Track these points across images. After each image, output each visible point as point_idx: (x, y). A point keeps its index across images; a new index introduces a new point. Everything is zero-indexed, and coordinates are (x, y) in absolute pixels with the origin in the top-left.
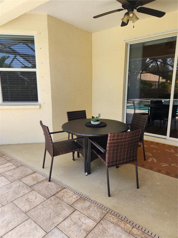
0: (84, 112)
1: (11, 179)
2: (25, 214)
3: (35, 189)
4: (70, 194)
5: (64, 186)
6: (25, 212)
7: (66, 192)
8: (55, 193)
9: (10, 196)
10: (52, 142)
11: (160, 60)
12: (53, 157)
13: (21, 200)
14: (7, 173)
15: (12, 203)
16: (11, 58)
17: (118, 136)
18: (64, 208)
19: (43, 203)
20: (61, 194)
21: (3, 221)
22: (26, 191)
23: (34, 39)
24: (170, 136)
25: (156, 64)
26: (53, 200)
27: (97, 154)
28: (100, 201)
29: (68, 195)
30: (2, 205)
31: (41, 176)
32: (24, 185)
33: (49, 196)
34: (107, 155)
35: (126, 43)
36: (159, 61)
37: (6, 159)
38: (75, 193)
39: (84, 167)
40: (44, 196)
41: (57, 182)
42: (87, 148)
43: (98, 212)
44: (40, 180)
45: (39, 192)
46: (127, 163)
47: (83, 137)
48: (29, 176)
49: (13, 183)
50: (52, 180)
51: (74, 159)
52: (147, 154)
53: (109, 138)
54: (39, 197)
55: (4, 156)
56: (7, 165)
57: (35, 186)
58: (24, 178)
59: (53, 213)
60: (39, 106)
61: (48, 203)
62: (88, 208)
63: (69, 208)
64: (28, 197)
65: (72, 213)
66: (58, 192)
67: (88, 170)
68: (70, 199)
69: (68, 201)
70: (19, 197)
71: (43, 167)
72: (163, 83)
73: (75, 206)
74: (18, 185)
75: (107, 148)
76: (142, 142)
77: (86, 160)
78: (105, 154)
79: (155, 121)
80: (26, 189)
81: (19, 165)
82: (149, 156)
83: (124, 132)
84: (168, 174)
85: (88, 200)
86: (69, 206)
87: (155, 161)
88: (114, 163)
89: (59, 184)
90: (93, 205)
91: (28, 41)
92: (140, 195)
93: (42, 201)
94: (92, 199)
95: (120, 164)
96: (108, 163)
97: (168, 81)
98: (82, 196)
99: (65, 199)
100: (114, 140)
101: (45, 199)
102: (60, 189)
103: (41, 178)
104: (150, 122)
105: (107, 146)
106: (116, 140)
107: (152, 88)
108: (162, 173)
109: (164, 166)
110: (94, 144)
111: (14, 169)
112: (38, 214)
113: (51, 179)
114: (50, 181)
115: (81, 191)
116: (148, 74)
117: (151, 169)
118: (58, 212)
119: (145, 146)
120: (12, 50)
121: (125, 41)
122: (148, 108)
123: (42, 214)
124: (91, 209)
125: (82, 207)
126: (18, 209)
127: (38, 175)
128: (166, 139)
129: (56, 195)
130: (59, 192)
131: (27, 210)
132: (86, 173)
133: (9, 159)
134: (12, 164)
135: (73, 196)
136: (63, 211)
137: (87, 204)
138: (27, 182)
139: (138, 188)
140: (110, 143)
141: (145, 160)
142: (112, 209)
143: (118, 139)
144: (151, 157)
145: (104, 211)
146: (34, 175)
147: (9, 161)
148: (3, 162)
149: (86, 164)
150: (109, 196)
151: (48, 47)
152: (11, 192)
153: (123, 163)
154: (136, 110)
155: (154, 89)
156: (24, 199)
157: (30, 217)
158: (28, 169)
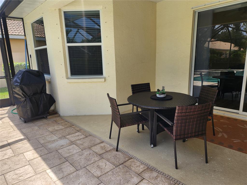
0: (148, 85)
1: (82, 147)
2: (97, 179)
3: (104, 157)
4: (137, 164)
5: (131, 156)
6: (97, 177)
7: (133, 162)
8: (123, 162)
9: (83, 162)
10: (120, 114)
11: (232, 25)
12: (120, 128)
13: (93, 166)
14: (78, 142)
15: (85, 168)
16: (74, 32)
17: (187, 109)
18: (133, 176)
19: (113, 170)
20: (129, 163)
21: (78, 183)
22: (97, 159)
23: (99, 13)
24: (243, 111)
25: (226, 30)
26: (122, 168)
27: (163, 127)
28: (167, 172)
29: (135, 164)
30: (76, 169)
31: (108, 146)
32: (94, 153)
33: (118, 165)
34: (174, 128)
35: (194, 11)
36: (231, 27)
37: (75, 129)
38: (142, 163)
39: (149, 139)
40: (113, 164)
41: (124, 152)
42: (152, 120)
43: (166, 182)
44: (108, 150)
45: (108, 160)
46: (195, 136)
47: (149, 110)
48: (98, 145)
49: (84, 151)
50: (120, 150)
51: (138, 132)
52: (216, 129)
53: (177, 111)
54: (108, 165)
55: (73, 127)
56: (77, 134)
57: (104, 155)
58: (93, 147)
59: (123, 180)
60: (104, 79)
61: (117, 171)
62: (156, 178)
63: (137, 177)
64: (99, 164)
65: (141, 181)
66: (125, 162)
67: (154, 143)
68: (138, 168)
69: (136, 170)
70: (91, 163)
71: (110, 138)
72: (235, 51)
73: (143, 175)
74: (88, 153)
75: (175, 121)
76: (211, 116)
77: (152, 133)
78: (173, 127)
79: (225, 94)
80: (96, 157)
81: (87, 135)
82: (219, 131)
83: (192, 105)
84: (240, 150)
85: (155, 170)
86: (137, 175)
87: (226, 136)
88: (182, 137)
89: (126, 154)
90: (160, 176)
91: (94, 15)
92: (210, 170)
93: (112, 169)
94: (159, 169)
95: (188, 138)
96: (175, 136)
97: (242, 49)
98: (149, 167)
99: (133, 169)
100: (182, 113)
101: (114, 167)
102: (127, 159)
103: (109, 148)
104: (219, 95)
105: (175, 119)
106: (184, 113)
107: (222, 57)
108: (233, 149)
109: (236, 141)
110: (161, 117)
111: (83, 138)
112: (109, 179)
113: (118, 149)
114: (117, 151)
115: (147, 162)
116: (217, 42)
117: (221, 144)
118: (127, 179)
119: (214, 120)
120: (75, 24)
121: (193, 8)
122: (217, 80)
123: (113, 179)
124: (159, 179)
125: (150, 177)
126: (90, 174)
127: (106, 145)
128: (239, 113)
129: (124, 164)
130: (127, 161)
131: (99, 176)
132: (152, 145)
133: (78, 129)
134: (81, 134)
135: (140, 166)
136: (132, 179)
137: (155, 174)
138: (97, 151)
139: (207, 162)
140: (178, 116)
141: (214, 135)
142: (180, 180)
143: (186, 112)
144: (220, 132)
145: (171, 182)
146: (102, 145)
147: (78, 131)
148: (73, 131)
149: (152, 136)
150: (177, 168)
151: (113, 21)
152: (83, 159)
153: (191, 137)
154: (203, 82)
155: (224, 58)
156: (95, 165)
157: (102, 181)
158: (96, 139)
